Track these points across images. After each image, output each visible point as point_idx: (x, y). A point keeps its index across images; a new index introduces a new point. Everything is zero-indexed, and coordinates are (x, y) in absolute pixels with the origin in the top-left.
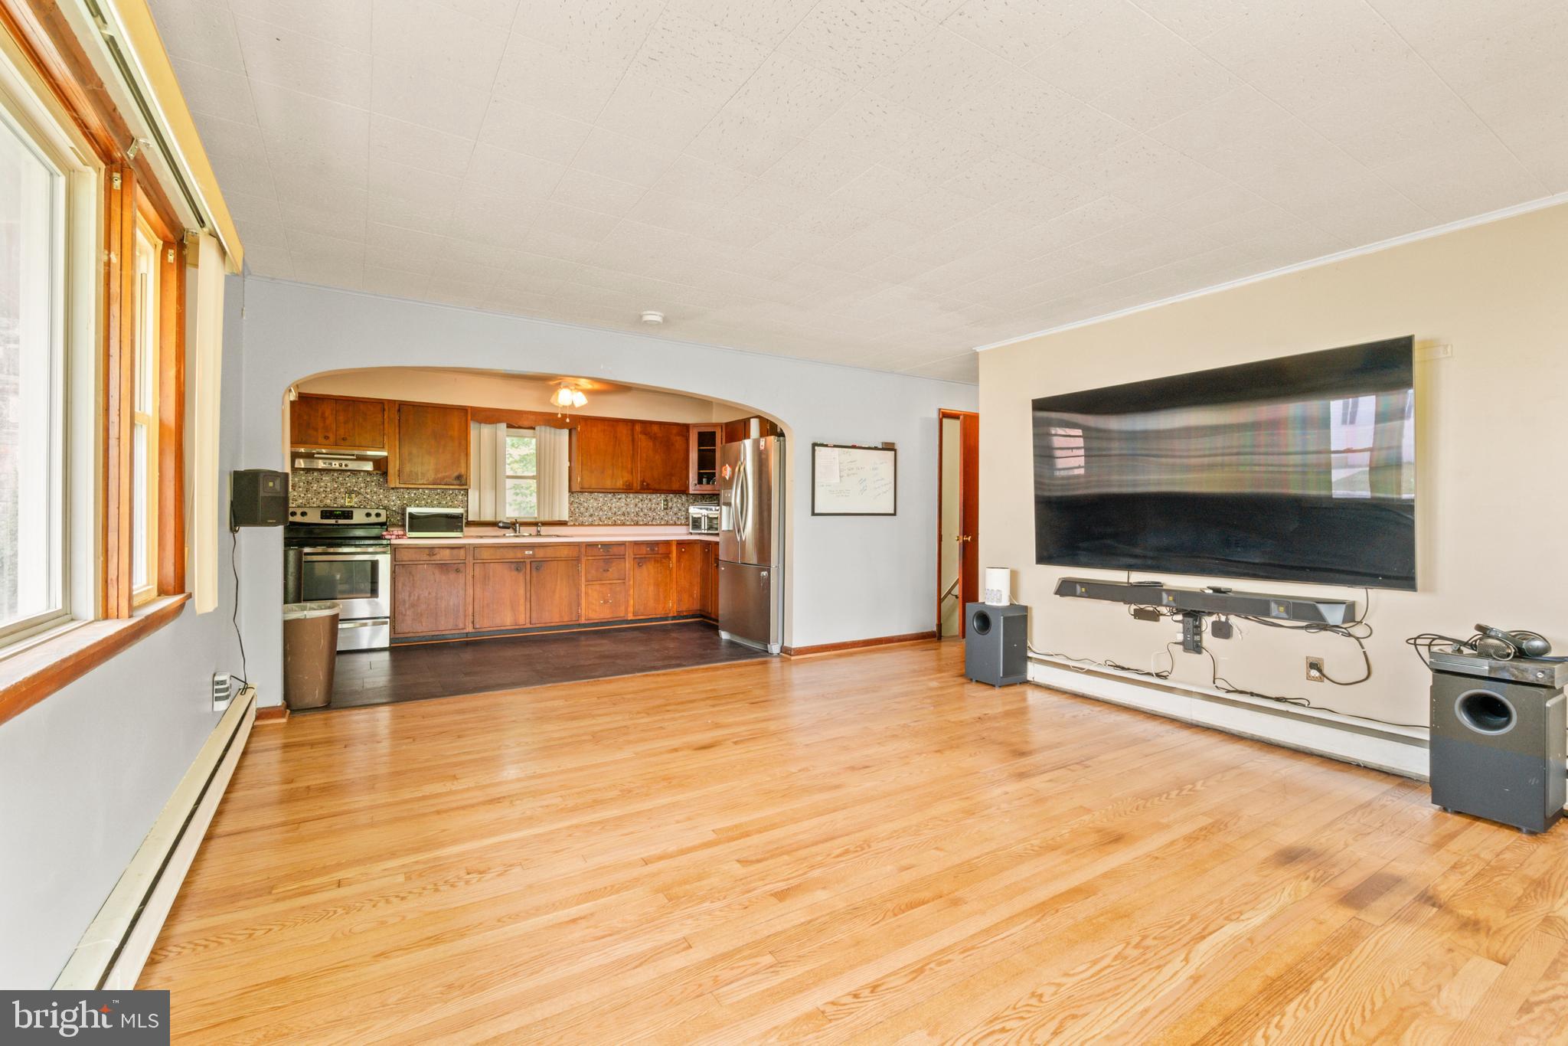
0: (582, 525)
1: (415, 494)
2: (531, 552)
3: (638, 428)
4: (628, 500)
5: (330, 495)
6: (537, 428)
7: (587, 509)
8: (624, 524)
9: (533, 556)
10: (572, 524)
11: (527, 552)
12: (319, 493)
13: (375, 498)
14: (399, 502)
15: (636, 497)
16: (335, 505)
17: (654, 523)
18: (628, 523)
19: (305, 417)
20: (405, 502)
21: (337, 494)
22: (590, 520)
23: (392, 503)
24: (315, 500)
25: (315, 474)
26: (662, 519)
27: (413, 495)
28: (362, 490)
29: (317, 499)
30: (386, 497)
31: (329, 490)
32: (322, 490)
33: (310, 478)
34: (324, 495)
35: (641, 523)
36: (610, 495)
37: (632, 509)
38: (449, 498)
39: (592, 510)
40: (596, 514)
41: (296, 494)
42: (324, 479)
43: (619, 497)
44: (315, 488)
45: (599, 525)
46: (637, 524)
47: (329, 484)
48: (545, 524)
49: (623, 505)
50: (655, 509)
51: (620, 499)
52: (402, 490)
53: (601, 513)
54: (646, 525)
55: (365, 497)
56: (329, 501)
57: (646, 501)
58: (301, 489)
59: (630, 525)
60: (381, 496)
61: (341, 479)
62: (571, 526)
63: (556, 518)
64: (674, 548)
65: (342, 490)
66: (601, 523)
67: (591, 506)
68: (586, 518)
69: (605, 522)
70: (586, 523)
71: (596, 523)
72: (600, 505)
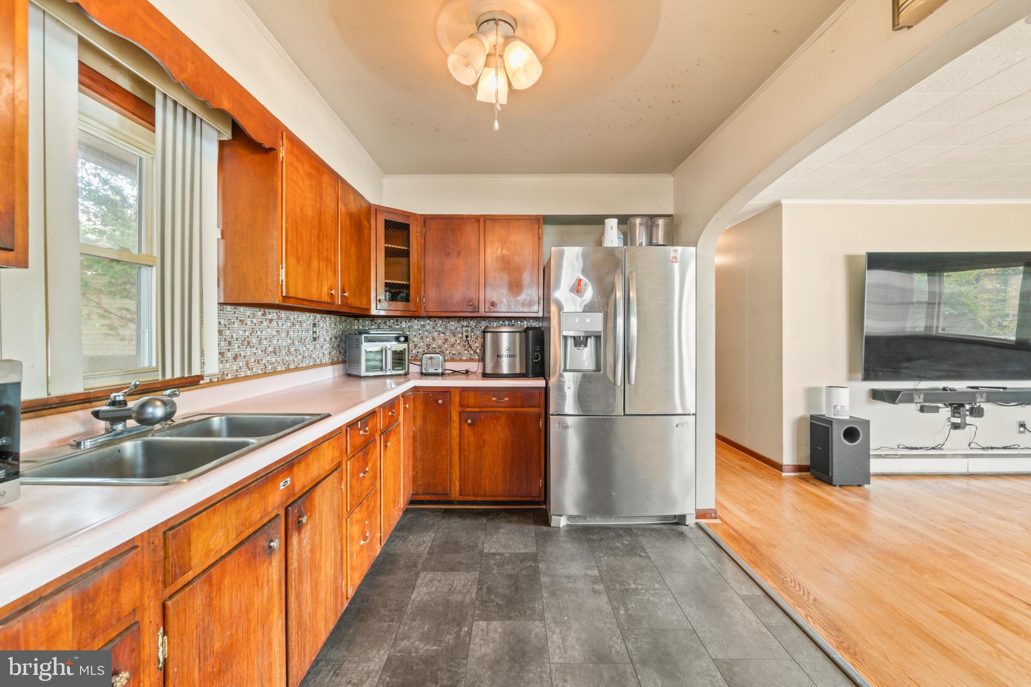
2: (288, 481)
4: (280, 324)
7: (230, 343)
8: (275, 372)
9: (290, 490)
11: (282, 485)
15: (288, 318)
17: (305, 365)
22: (235, 368)
26: (310, 357)
37: (283, 340)
39: (236, 346)
40: (243, 354)
45: (246, 378)
50: (304, 341)
51: (271, 321)
53: (249, 351)
62: (211, 384)
66: (249, 373)
67: (235, 336)
68: (228, 365)
69: (254, 370)
70: (230, 377)
71: (243, 374)
72: (247, 333)
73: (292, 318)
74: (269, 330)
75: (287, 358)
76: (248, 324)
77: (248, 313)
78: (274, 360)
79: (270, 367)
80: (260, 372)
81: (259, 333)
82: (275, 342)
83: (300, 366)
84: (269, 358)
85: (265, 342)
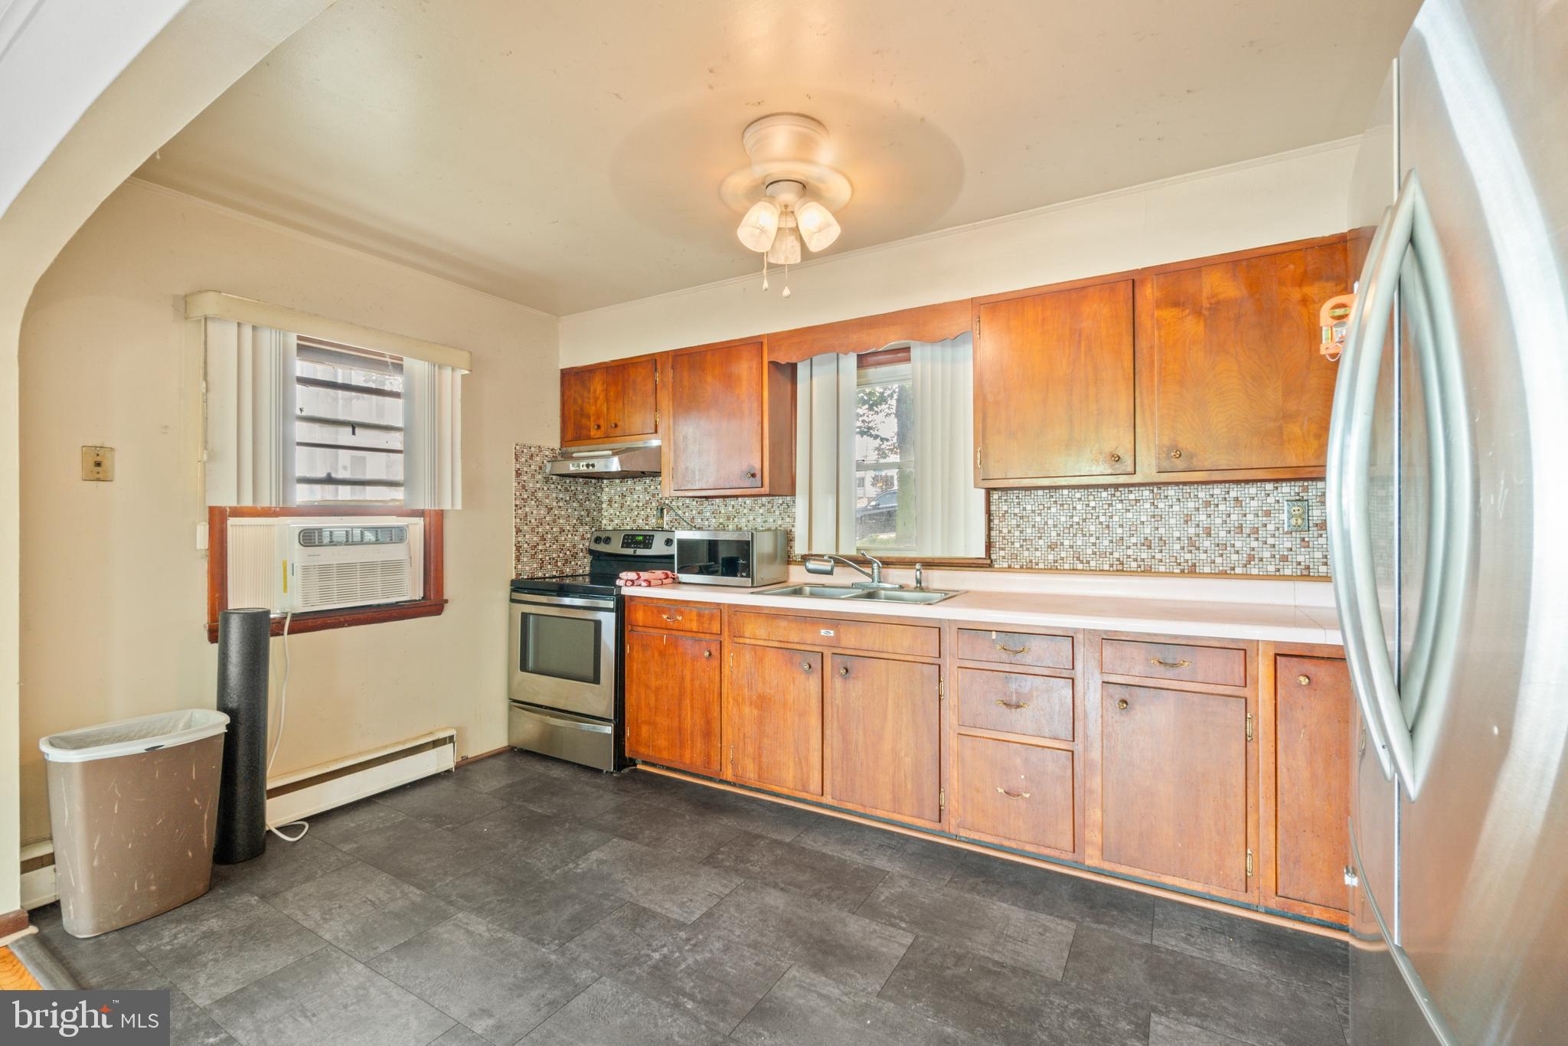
0: (1029, 568)
1: (733, 507)
2: (832, 633)
3: (1149, 293)
4: (1161, 505)
5: (642, 512)
6: (915, 353)
7: (1042, 531)
8: (1147, 571)
9: (833, 644)
10: (1005, 565)
11: (823, 632)
12: (632, 510)
13: (687, 514)
14: (714, 520)
15: (1188, 496)
16: (647, 528)
17: (1255, 571)
18: (1162, 569)
19: (580, 401)
20: (721, 520)
21: (649, 510)
22: (1051, 557)
23: (706, 523)
24: (628, 519)
25: (629, 482)
26: (1284, 559)
27: (730, 509)
28: (674, 503)
29: (631, 518)
30: (699, 513)
31: (641, 504)
32: (635, 505)
33: (625, 489)
34: (636, 513)
35: (1207, 570)
36: (1104, 494)
37: (1173, 528)
38: (777, 513)
39: (1054, 534)
40: (1066, 543)
41: (612, 511)
42: (637, 488)
43: (1132, 496)
44: (628, 503)
45: (1073, 571)
46: (1192, 571)
47: (641, 496)
48: (929, 564)
49: (1144, 518)
50: (1256, 531)
51: (1135, 501)
52: (717, 500)
53: (1080, 540)
54: (1223, 574)
55: (677, 515)
56: (641, 521)
57: (1222, 507)
58: (616, 505)
59: (1171, 574)
60: (694, 512)
61: (652, 487)
62: (1002, 570)
63: (960, 552)
64: (1263, 669)
65: (654, 504)
66: (1080, 566)
67: (1050, 522)
68: (1038, 554)
69: (1093, 564)
70: (1041, 566)
71: (1067, 566)
72: (1076, 519)
73: (1201, 495)
74: (1130, 515)
75: (1188, 556)
76: (1079, 507)
77: (1078, 495)
78: (1144, 556)
79: (1134, 565)
80: (1106, 567)
81: (1102, 519)
82: (1147, 531)
83: (1238, 570)
84: (1130, 552)
85: (1120, 531)
